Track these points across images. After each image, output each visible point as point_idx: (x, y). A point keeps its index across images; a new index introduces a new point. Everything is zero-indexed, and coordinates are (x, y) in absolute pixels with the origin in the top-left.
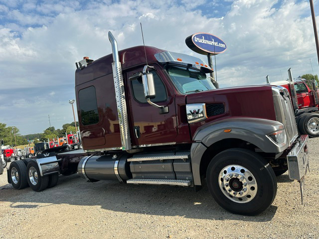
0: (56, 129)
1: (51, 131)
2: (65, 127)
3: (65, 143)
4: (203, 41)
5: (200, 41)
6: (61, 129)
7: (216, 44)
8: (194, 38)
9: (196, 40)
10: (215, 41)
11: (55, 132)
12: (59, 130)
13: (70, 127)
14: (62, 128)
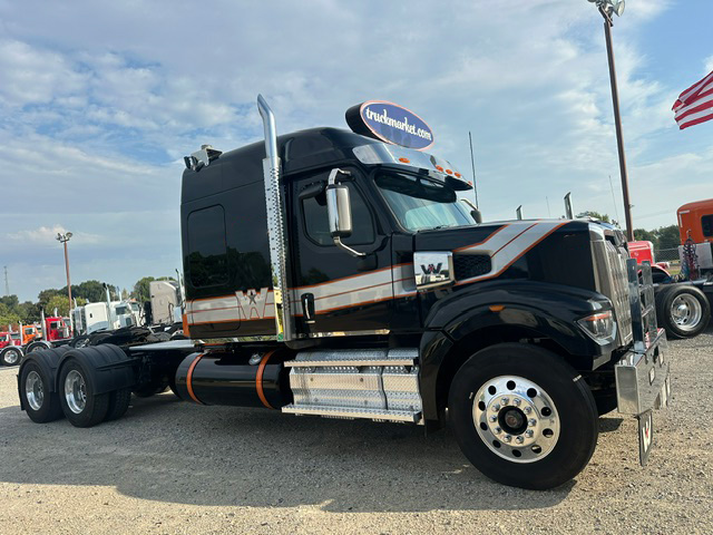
0: (21, 301)
1: (8, 305)
2: (46, 297)
3: (40, 336)
4: (384, 119)
5: (379, 119)
6: (35, 301)
7: (411, 129)
8: (365, 111)
9: (369, 116)
10: (409, 123)
11: (17, 308)
12: (29, 303)
13: (58, 297)
14: (38, 301)
